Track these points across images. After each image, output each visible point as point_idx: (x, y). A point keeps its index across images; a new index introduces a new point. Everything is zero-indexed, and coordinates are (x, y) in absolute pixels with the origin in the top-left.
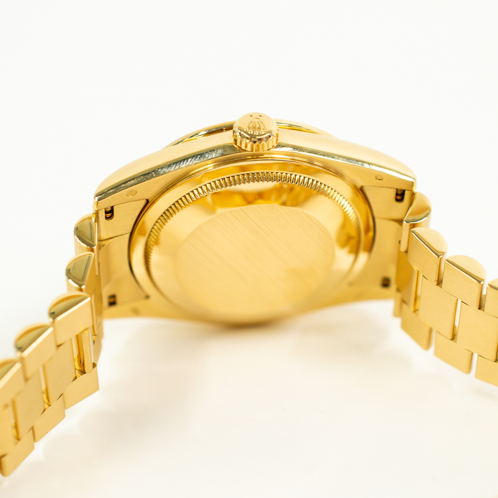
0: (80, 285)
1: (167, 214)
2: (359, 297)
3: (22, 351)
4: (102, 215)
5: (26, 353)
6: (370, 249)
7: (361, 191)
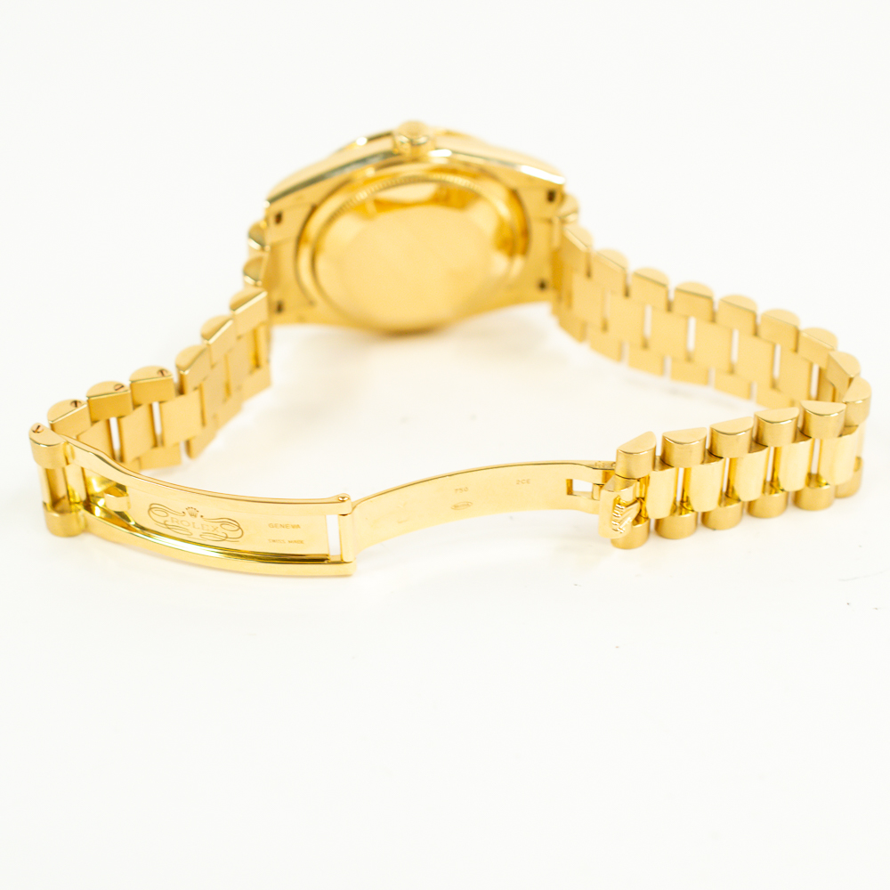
0: (256, 280)
1: (332, 219)
2: (518, 300)
3: (208, 340)
4: (272, 220)
5: (212, 341)
6: (525, 251)
7: (514, 195)
